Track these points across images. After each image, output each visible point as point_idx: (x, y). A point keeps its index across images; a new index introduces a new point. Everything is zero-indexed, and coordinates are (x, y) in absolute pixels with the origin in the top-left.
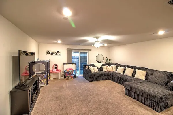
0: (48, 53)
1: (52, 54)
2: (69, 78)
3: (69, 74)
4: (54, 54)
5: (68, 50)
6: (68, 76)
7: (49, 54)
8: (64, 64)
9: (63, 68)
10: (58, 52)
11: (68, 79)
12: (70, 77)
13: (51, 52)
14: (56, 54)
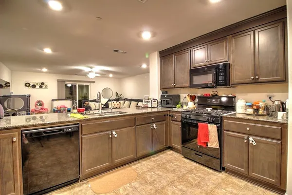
0: (27, 85)
1: (34, 86)
4: (38, 87)
7: (29, 86)
8: (53, 100)
9: (52, 105)
10: (43, 84)
13: (32, 84)
14: (41, 87)
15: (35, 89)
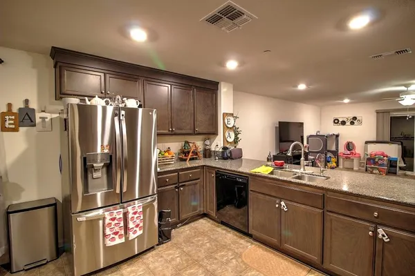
0: (336, 121)
1: (343, 123)
2: (374, 172)
3: (375, 163)
4: (348, 123)
5: (378, 112)
6: (373, 166)
7: (338, 123)
8: (367, 143)
9: (366, 149)
10: (355, 118)
11: (372, 173)
12: (378, 169)
13: (341, 120)
14: (352, 123)
15: (345, 126)
